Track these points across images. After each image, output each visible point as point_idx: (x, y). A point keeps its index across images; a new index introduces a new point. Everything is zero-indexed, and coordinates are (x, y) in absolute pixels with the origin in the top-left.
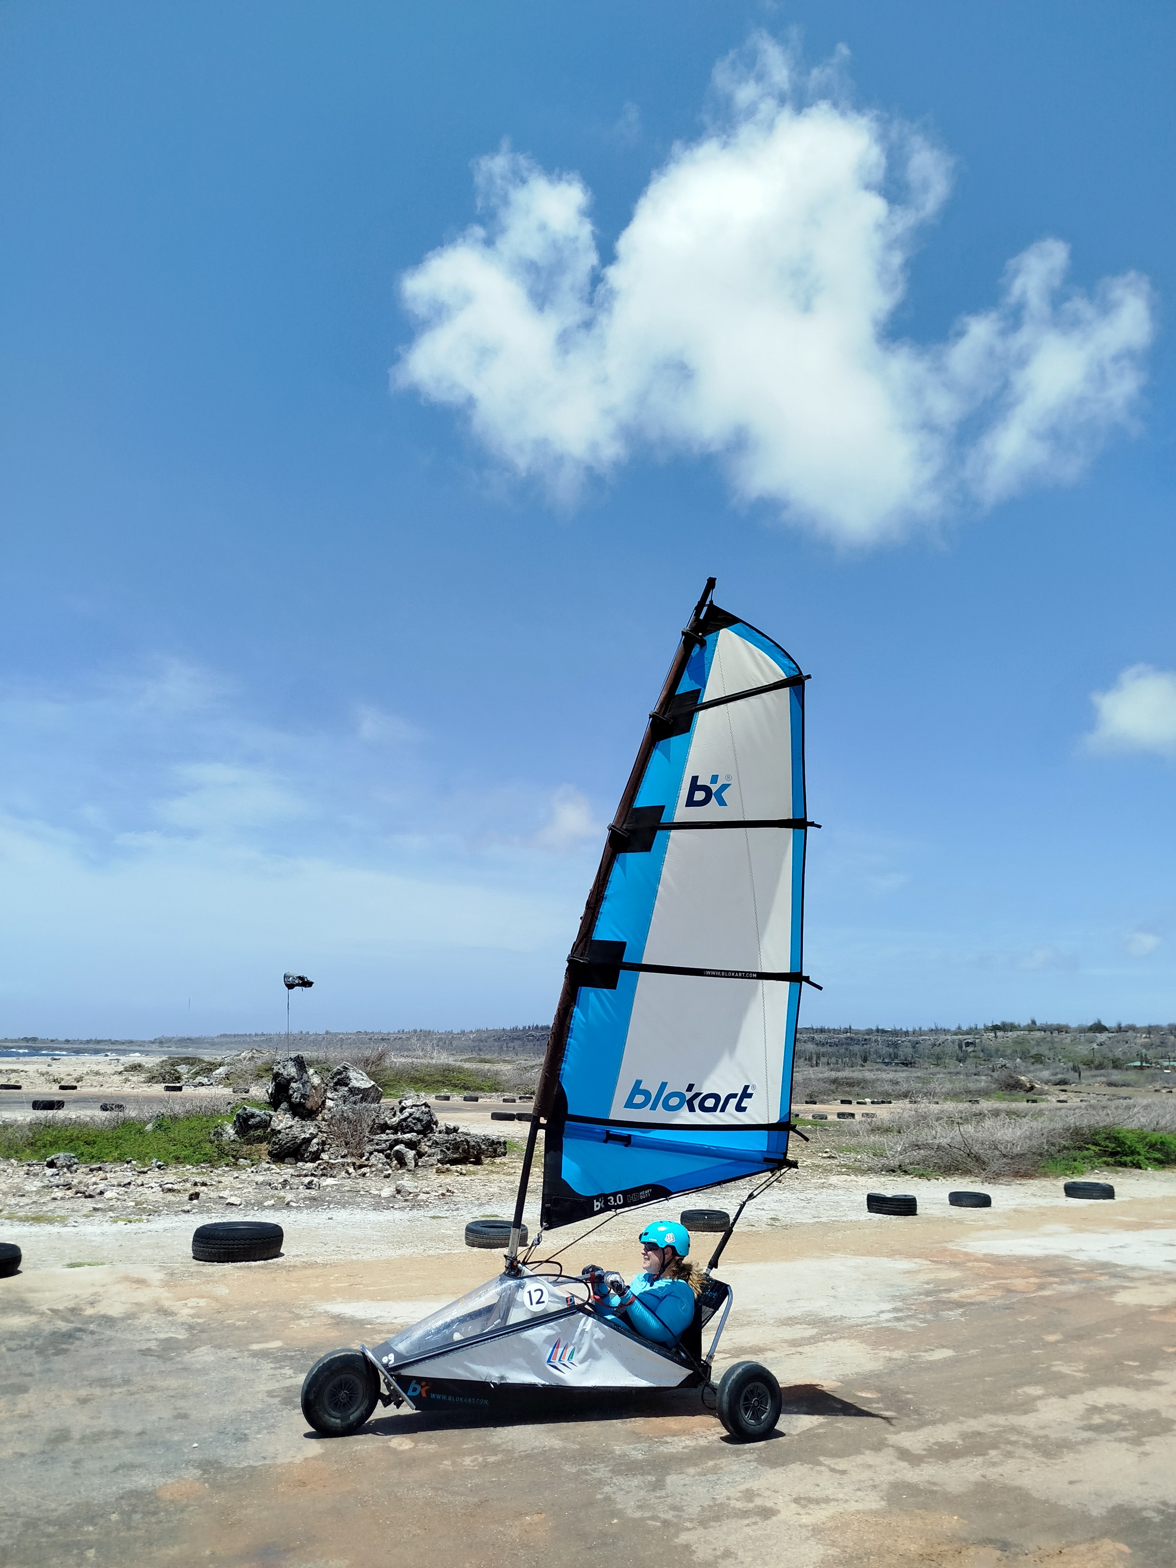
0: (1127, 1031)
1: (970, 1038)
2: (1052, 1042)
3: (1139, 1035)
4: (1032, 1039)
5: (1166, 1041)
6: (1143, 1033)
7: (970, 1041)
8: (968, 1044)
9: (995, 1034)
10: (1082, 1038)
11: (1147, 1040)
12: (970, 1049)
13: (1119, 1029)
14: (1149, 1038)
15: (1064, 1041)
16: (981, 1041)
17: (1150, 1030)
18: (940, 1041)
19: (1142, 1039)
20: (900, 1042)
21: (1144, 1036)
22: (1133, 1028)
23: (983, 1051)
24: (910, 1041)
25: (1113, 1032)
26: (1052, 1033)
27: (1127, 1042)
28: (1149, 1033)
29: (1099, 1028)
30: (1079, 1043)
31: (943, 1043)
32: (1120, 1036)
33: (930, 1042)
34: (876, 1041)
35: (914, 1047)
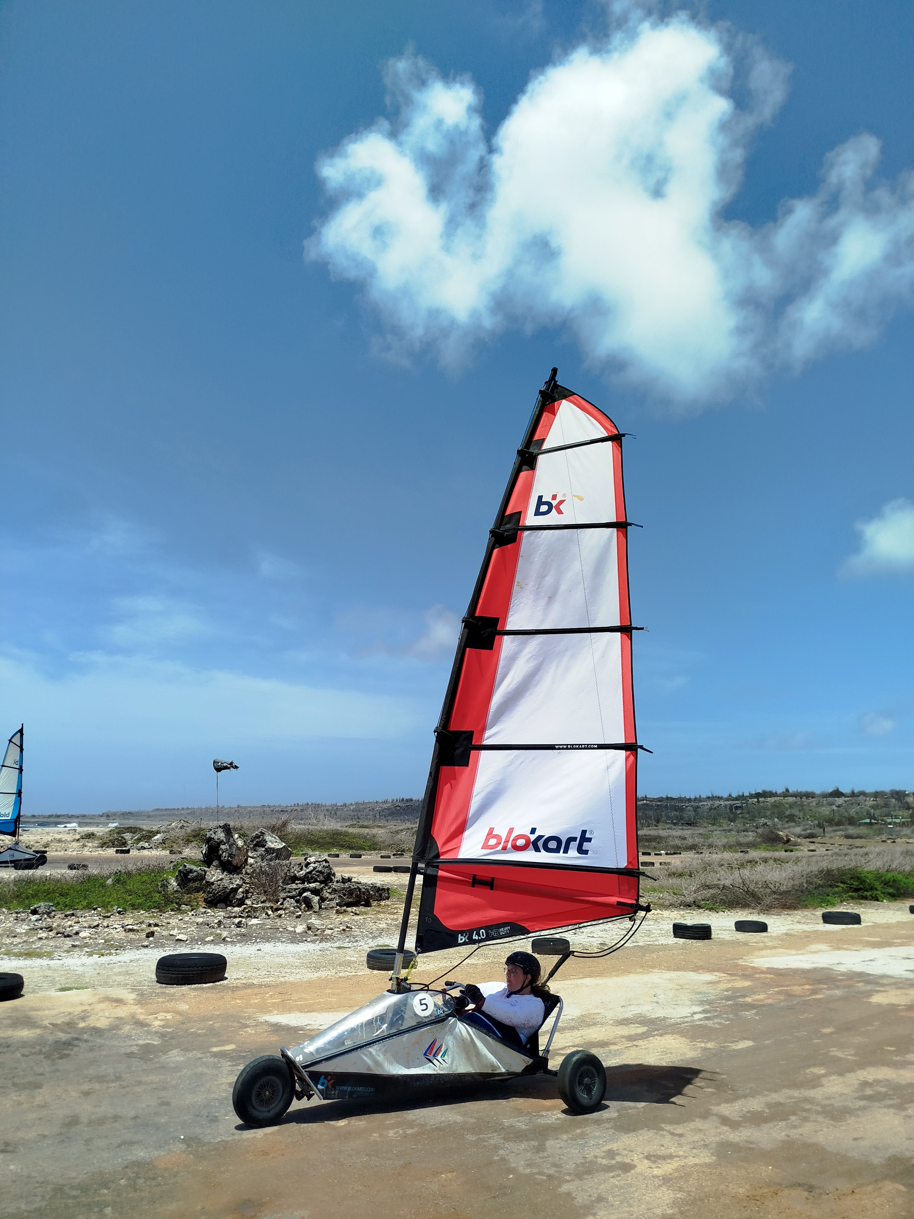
0: (859, 796)
1: (738, 803)
2: (802, 805)
3: (868, 799)
4: (786, 803)
5: (889, 803)
6: (871, 797)
7: (738, 805)
8: (737, 808)
9: (758, 800)
10: (825, 801)
11: (874, 802)
12: (739, 812)
13: (853, 794)
14: (876, 800)
15: (811, 805)
16: (747, 805)
17: (876, 795)
18: (715, 806)
19: (871, 802)
20: (684, 807)
21: (872, 799)
22: (863, 793)
23: (748, 813)
24: (692, 806)
25: (848, 797)
26: (801, 798)
27: (859, 805)
28: (876, 797)
29: (837, 794)
30: (823, 805)
31: (718, 807)
32: (853, 800)
33: (707, 807)
34: (666, 806)
35: (695, 811)
